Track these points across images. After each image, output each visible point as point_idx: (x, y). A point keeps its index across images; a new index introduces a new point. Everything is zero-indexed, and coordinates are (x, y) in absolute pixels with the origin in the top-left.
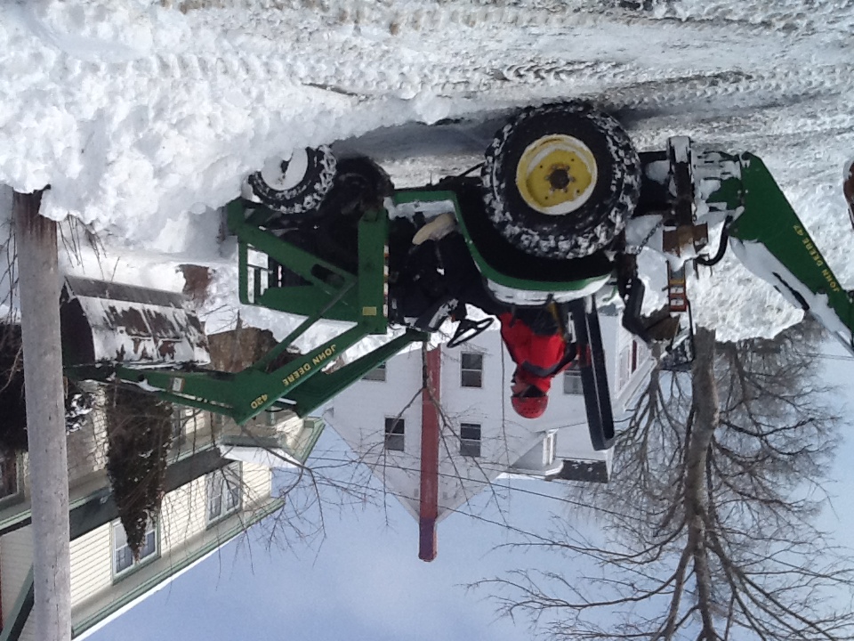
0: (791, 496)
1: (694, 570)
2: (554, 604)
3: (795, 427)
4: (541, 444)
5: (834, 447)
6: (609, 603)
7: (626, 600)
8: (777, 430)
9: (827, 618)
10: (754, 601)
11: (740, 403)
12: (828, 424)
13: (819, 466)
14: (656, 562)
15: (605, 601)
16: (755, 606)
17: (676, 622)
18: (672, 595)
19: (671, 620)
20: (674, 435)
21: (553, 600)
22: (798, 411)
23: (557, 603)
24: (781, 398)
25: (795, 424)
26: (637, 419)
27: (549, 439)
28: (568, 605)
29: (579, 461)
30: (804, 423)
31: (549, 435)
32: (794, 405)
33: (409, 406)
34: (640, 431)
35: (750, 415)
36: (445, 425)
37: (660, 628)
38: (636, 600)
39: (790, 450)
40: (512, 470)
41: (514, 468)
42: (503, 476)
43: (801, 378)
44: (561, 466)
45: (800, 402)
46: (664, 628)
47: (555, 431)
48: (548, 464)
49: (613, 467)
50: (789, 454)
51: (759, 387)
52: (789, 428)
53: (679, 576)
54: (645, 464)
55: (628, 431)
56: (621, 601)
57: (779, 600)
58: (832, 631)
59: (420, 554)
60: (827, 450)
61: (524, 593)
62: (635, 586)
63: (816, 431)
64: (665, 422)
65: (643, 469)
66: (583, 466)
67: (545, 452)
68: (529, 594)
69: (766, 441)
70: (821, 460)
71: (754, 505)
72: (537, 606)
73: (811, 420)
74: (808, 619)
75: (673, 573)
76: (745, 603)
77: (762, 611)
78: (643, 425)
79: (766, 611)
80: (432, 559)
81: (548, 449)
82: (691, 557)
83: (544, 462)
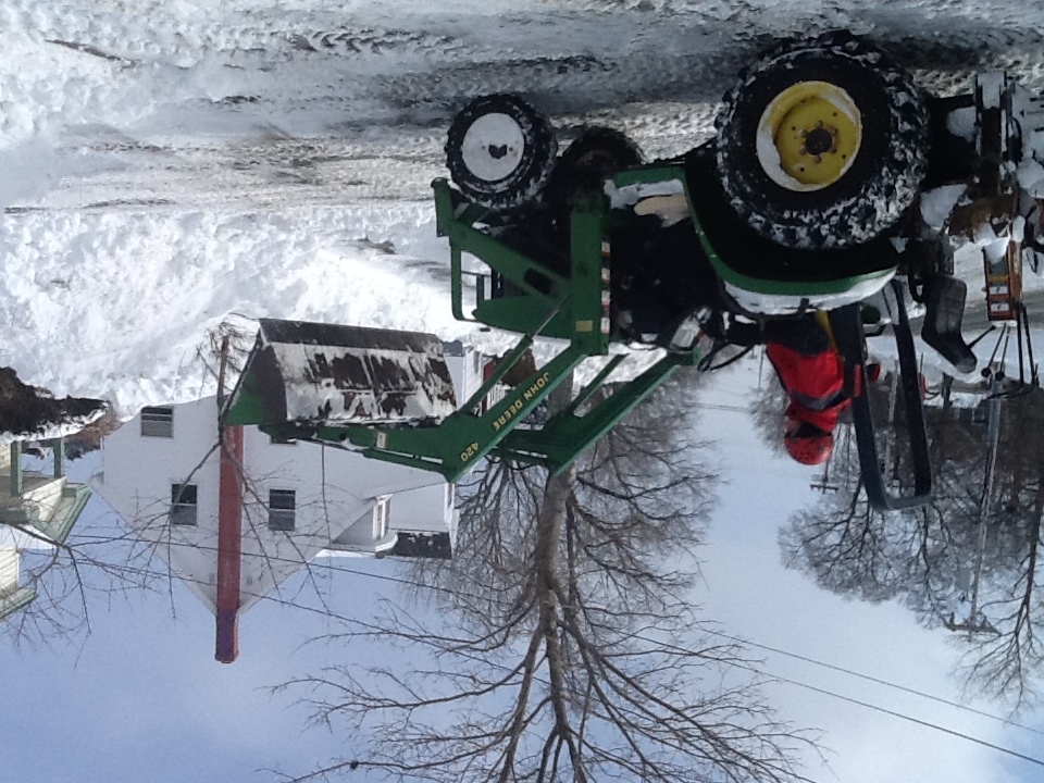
0: (663, 567)
1: (547, 655)
2: (379, 704)
3: (667, 488)
4: (370, 512)
5: (709, 510)
6: (446, 700)
7: (466, 695)
8: (647, 491)
9: (695, 704)
10: (615, 688)
11: (607, 460)
12: (703, 484)
13: (693, 532)
14: (502, 648)
15: (442, 697)
16: (615, 694)
17: (525, 718)
18: (520, 685)
19: (518, 715)
20: (531, 500)
21: (379, 701)
22: (672, 470)
23: (383, 703)
24: (654, 455)
25: (667, 484)
26: (488, 482)
27: (380, 507)
28: (398, 705)
29: (417, 533)
30: (676, 483)
31: (380, 503)
32: (667, 463)
33: (200, 466)
34: (491, 497)
35: (618, 476)
36: (247, 489)
37: (506, 725)
38: (478, 694)
39: (661, 515)
40: (334, 546)
41: (337, 543)
42: (323, 553)
43: (675, 432)
44: (396, 539)
45: (674, 459)
46: (510, 725)
47: (387, 497)
48: (379, 538)
49: (458, 539)
50: (659, 519)
51: (629, 442)
52: (659, 489)
53: (528, 663)
54: (497, 536)
55: (478, 496)
56: (460, 696)
57: (642, 685)
58: (700, 718)
59: (217, 654)
60: (702, 514)
61: (342, 693)
62: (478, 677)
63: (690, 492)
64: (521, 485)
65: (494, 541)
66: (421, 539)
67: (375, 522)
68: (349, 694)
69: (636, 505)
70: (696, 525)
71: (621, 580)
72: (359, 708)
73: (685, 479)
74: (674, 705)
75: (522, 660)
76: (604, 691)
77: (622, 699)
78: (495, 489)
79: (628, 699)
80: (232, 660)
81: (379, 519)
82: (544, 639)
83: (375, 535)
